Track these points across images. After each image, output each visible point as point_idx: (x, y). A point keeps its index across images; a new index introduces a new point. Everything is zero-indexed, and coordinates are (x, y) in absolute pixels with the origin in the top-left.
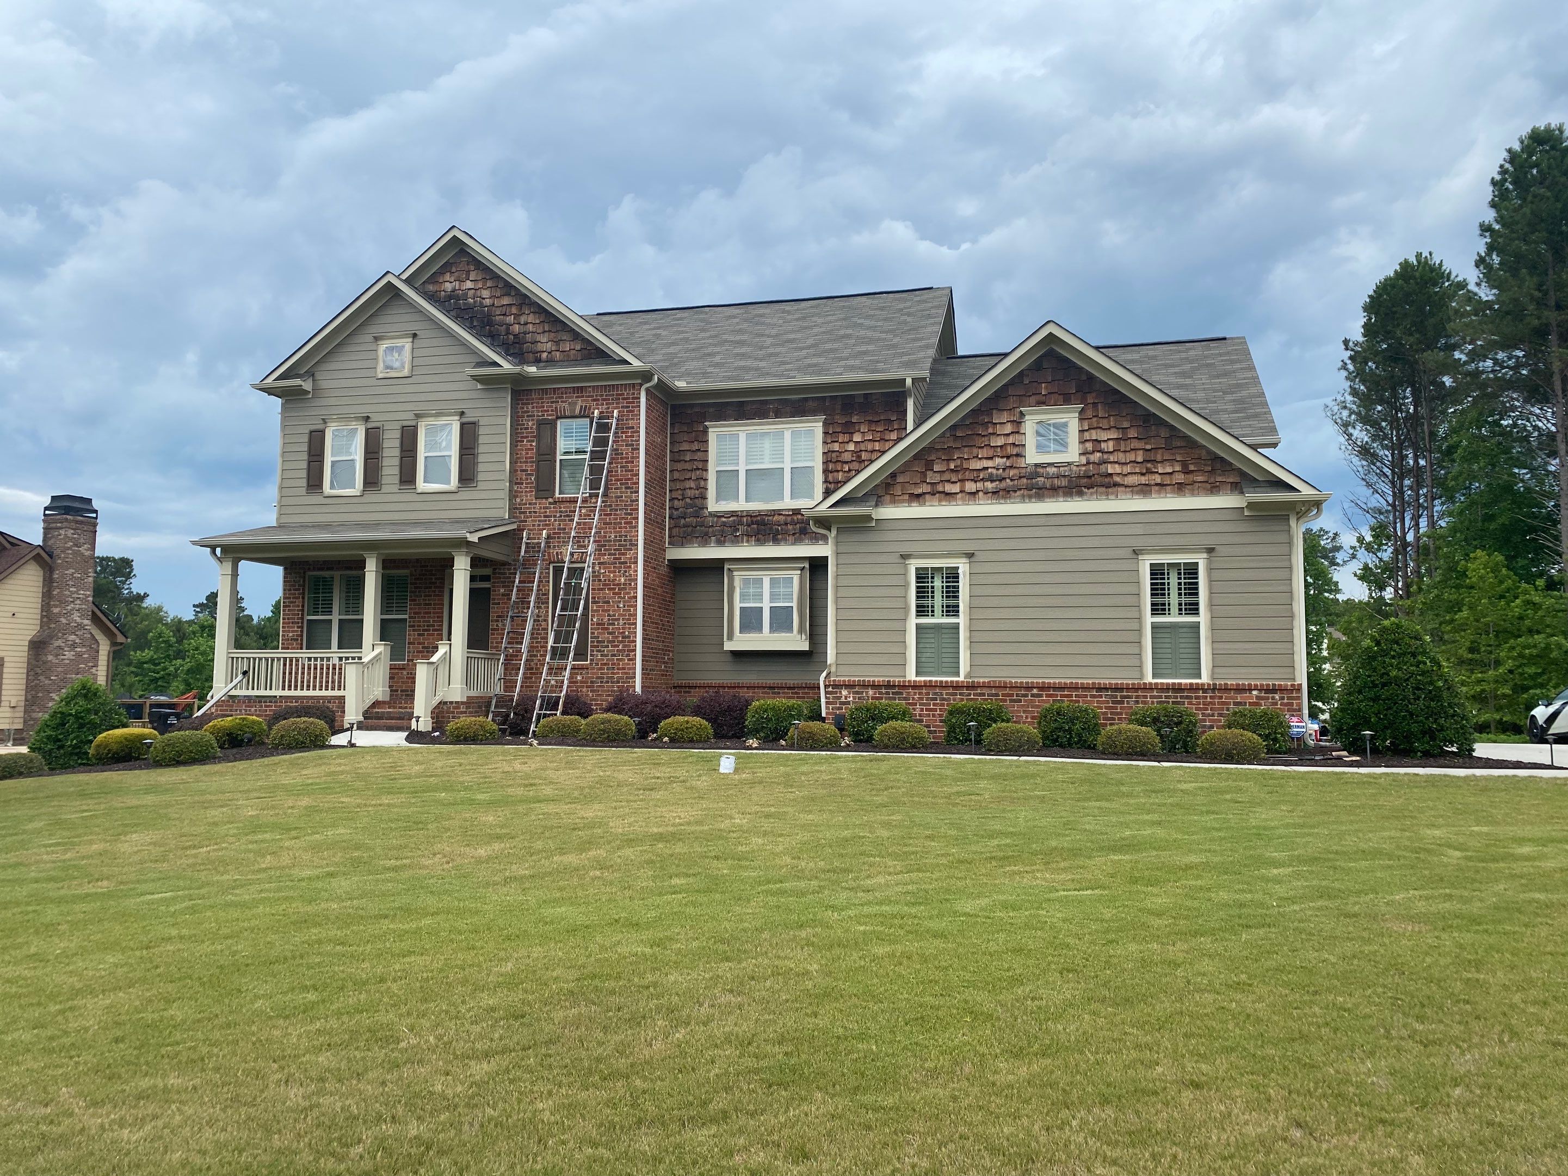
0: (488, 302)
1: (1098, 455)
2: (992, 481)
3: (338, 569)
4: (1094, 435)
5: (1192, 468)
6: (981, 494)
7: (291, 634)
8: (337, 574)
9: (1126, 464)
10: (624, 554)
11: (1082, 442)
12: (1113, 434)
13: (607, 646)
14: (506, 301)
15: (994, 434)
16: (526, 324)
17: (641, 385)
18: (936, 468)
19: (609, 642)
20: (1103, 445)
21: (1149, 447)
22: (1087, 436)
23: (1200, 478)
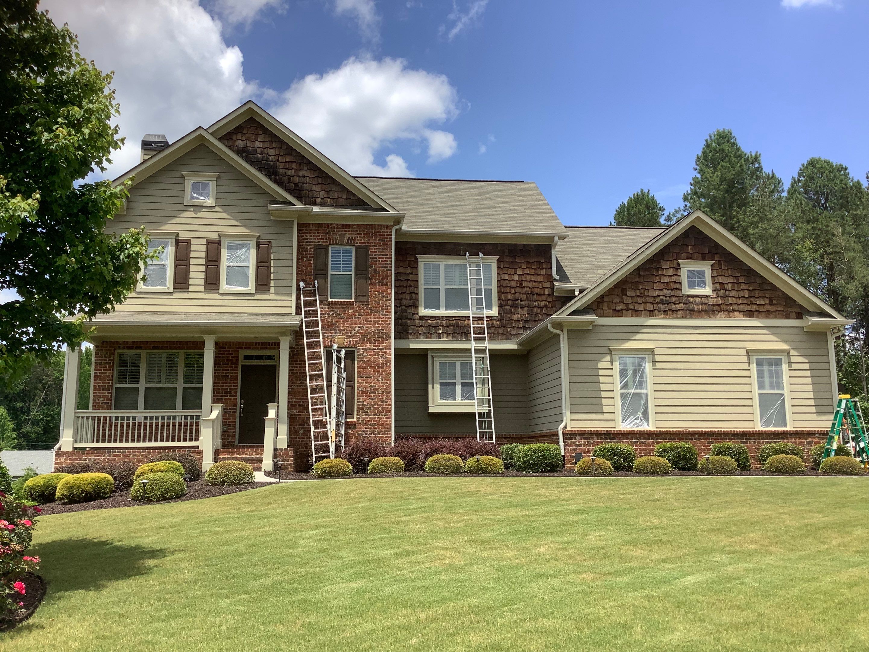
0: (273, 158)
1: (723, 291)
2: (663, 304)
3: (146, 348)
4: (720, 279)
5: (775, 302)
6: (656, 311)
7: (101, 399)
8: (144, 353)
9: (739, 298)
10: (382, 343)
11: (714, 283)
12: (731, 280)
13: (370, 408)
14: (288, 159)
15: (662, 275)
16: (304, 177)
17: (393, 226)
18: (629, 294)
19: (371, 405)
20: (726, 286)
21: (751, 288)
22: (716, 280)
23: (779, 309)
